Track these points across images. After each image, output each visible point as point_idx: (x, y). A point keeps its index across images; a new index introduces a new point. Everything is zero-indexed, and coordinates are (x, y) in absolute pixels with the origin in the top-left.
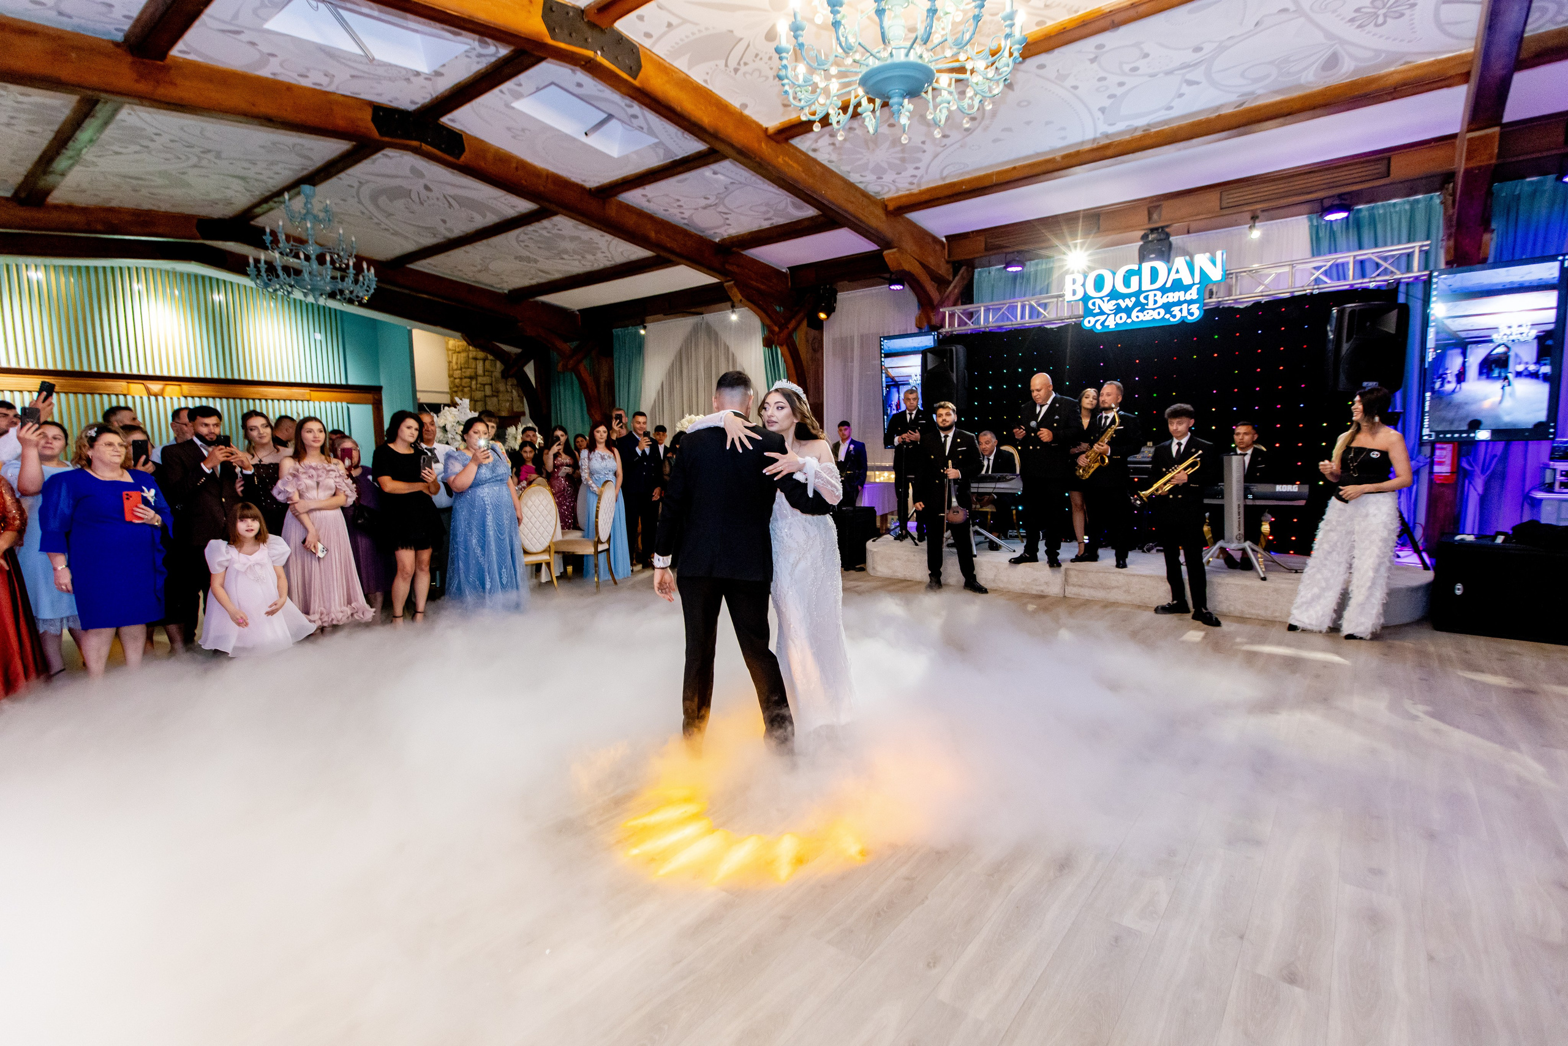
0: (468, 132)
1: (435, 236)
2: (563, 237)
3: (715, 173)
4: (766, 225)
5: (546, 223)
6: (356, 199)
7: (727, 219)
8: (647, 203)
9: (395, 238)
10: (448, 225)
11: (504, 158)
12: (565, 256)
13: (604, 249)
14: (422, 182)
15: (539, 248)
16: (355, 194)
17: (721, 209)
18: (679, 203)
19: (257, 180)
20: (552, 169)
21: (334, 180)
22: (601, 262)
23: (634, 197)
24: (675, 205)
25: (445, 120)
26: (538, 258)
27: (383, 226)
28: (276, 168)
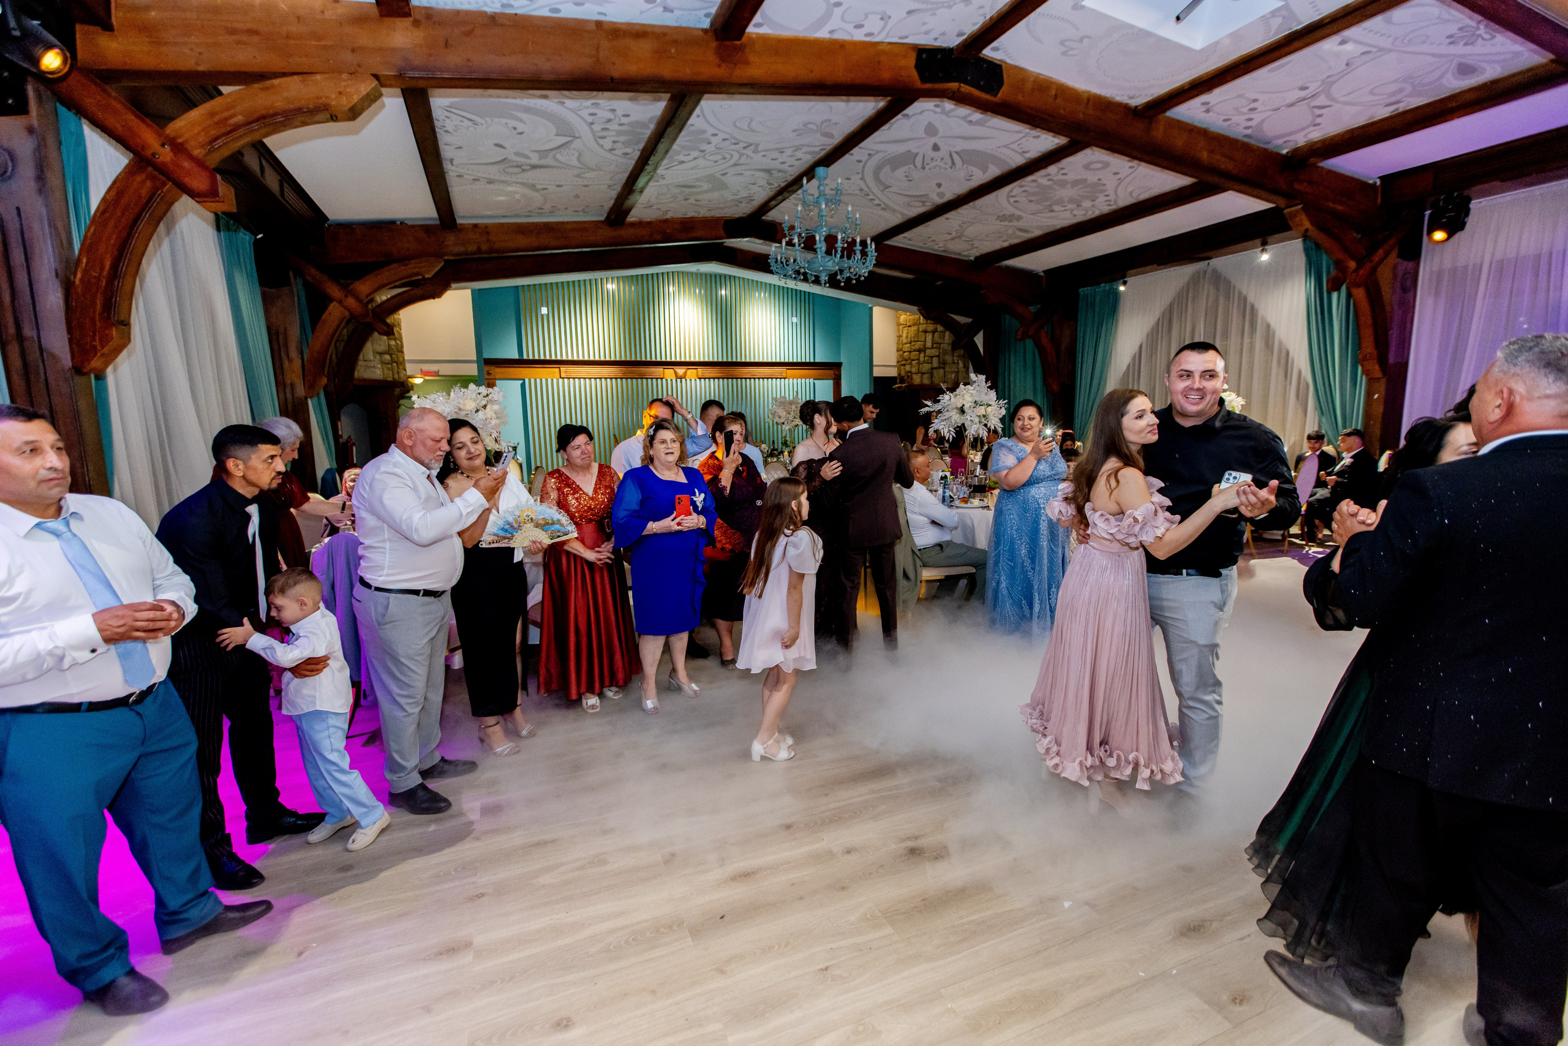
0: (1009, 61)
1: (923, 205)
2: (1062, 184)
3: (1343, 42)
4: (1383, 113)
5: (1052, 169)
6: (860, 176)
7: (1320, 116)
8: (1204, 114)
9: (881, 212)
10: (941, 189)
11: (1043, 86)
12: (1056, 208)
13: (1111, 191)
14: (933, 140)
15: (1030, 201)
16: (860, 171)
17: (1321, 100)
18: (1253, 105)
19: (780, 171)
20: (1096, 90)
21: (847, 156)
22: (1101, 207)
23: (1190, 111)
24: (1245, 110)
25: (988, 52)
26: (1023, 214)
27: (877, 202)
28: (799, 154)
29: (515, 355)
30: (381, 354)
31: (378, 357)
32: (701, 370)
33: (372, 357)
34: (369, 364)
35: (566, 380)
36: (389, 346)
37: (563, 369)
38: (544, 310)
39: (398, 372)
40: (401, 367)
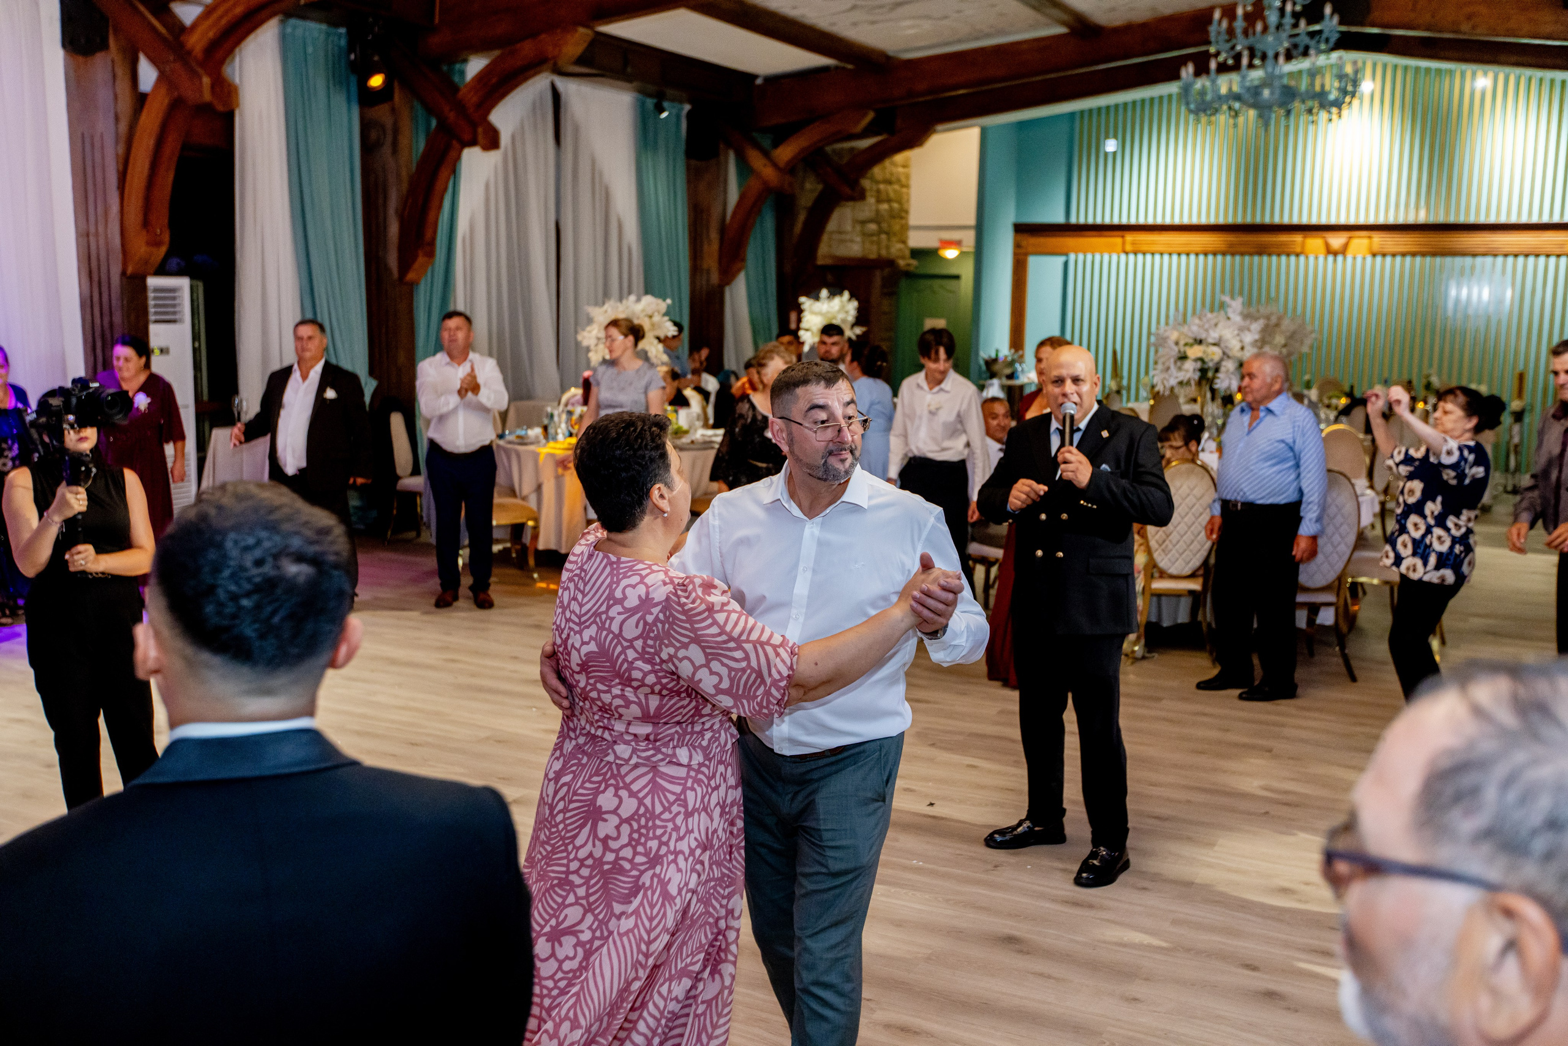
29: (1059, 218)
30: (863, 223)
31: (858, 228)
32: (1378, 238)
33: (849, 228)
34: (843, 237)
35: (1131, 257)
36: (878, 211)
37: (1130, 237)
38: (1111, 146)
39: (888, 247)
40: (894, 239)
